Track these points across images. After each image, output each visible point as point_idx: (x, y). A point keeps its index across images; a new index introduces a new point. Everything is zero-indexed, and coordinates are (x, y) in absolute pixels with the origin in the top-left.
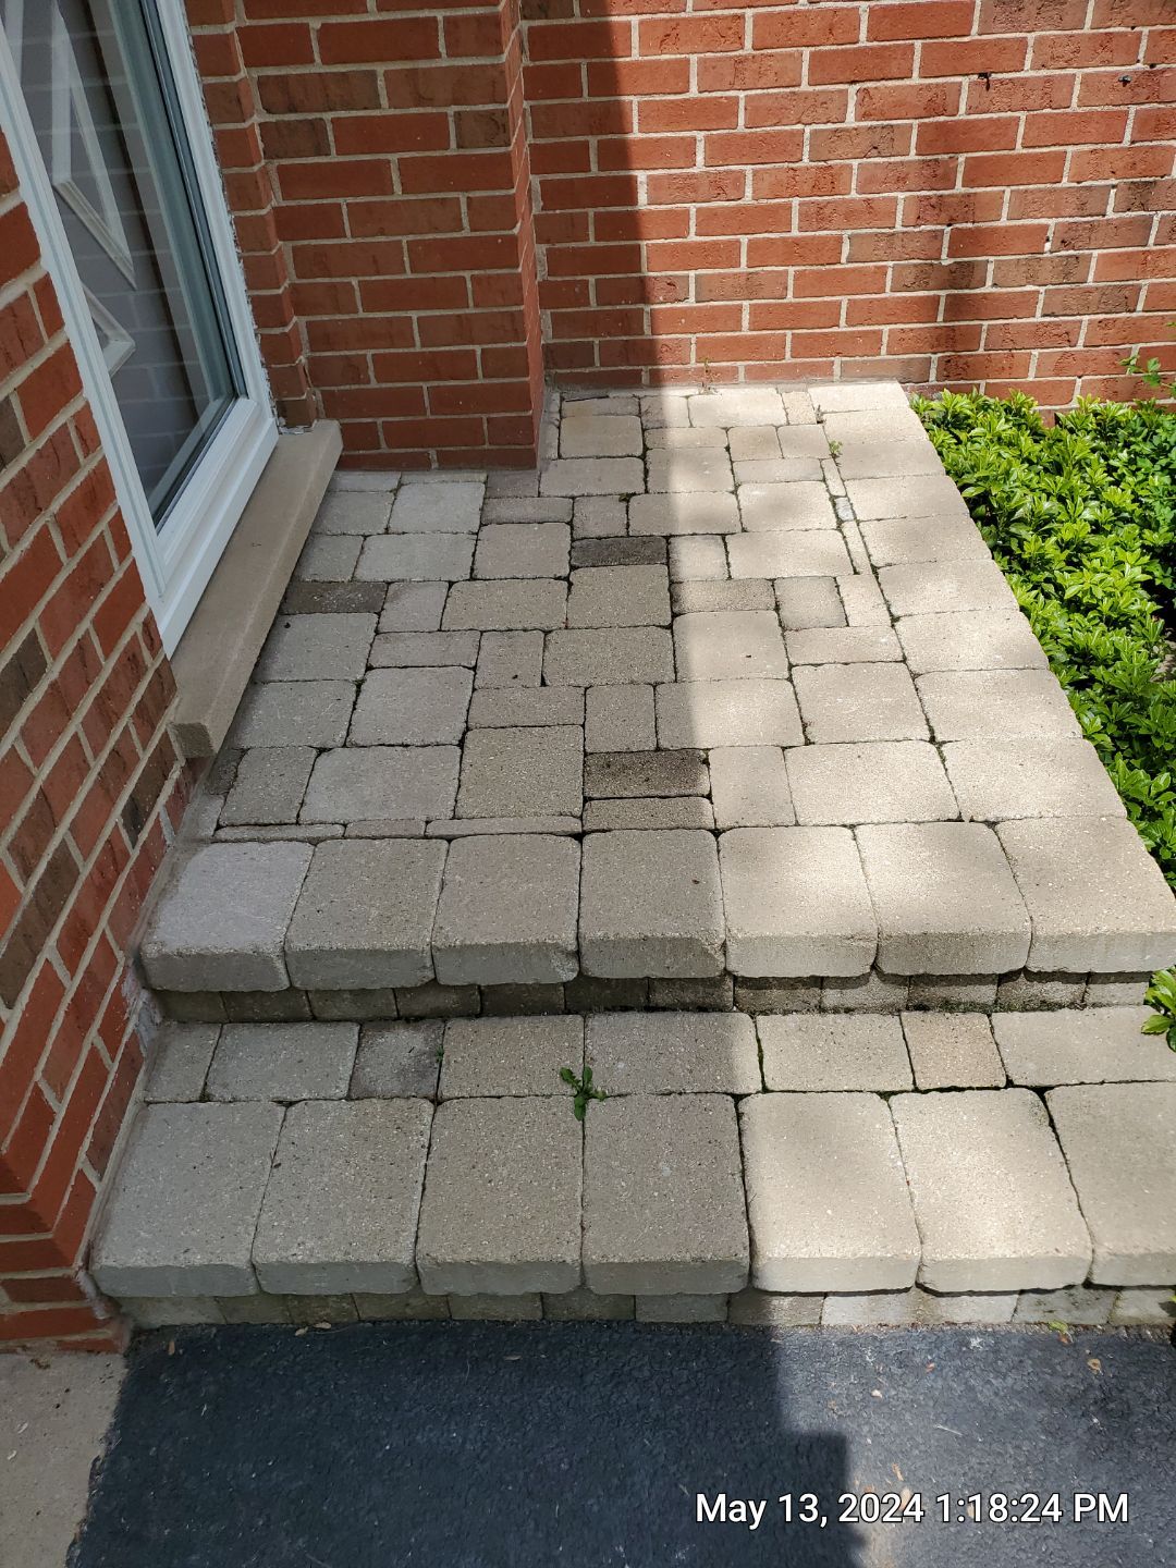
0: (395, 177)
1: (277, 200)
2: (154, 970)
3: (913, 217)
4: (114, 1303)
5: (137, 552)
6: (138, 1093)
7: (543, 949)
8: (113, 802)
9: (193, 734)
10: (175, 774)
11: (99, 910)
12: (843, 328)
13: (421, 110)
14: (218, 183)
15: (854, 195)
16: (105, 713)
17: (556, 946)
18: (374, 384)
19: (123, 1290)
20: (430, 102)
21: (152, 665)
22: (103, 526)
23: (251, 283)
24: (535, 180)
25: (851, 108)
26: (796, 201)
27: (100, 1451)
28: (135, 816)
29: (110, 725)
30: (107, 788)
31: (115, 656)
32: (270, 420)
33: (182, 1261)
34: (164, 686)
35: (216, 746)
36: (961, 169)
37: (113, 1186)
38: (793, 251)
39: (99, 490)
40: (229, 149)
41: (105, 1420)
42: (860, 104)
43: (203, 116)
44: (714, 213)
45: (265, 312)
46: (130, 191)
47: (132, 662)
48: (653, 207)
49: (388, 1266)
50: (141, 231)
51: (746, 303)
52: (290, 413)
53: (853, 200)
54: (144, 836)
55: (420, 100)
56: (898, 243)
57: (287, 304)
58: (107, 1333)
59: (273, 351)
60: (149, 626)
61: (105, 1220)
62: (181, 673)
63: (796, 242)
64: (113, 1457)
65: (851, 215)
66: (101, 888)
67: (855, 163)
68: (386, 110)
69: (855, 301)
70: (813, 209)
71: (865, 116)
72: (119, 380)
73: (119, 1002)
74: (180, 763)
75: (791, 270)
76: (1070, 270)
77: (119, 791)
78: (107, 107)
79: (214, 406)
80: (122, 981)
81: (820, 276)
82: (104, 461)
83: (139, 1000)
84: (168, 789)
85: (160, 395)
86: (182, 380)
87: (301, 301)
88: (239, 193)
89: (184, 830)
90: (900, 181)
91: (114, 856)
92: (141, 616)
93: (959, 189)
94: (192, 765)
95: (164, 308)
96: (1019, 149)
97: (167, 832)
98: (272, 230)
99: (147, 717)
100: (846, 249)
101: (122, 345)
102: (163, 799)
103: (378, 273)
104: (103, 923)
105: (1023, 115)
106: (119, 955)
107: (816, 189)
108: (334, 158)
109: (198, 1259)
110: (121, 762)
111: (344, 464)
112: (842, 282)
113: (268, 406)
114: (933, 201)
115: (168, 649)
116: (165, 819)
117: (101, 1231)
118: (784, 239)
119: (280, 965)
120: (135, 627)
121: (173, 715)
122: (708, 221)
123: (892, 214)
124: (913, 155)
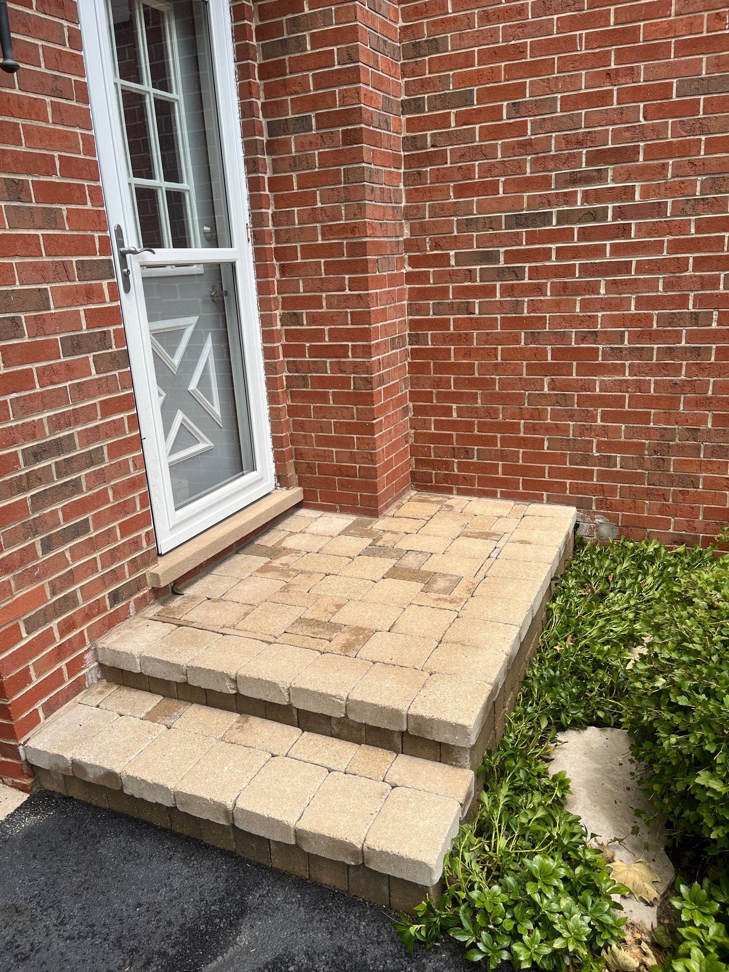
0: (331, 398)
1: (288, 402)
2: (100, 653)
3: (578, 433)
4: (31, 767)
6: (77, 698)
7: (223, 676)
8: (105, 588)
9: (155, 577)
10: (144, 591)
11: (85, 622)
12: (547, 479)
13: (341, 375)
14: (264, 393)
15: (549, 421)
16: (114, 556)
17: (228, 675)
18: (317, 475)
20: (344, 372)
21: (146, 548)
22: (138, 494)
23: (273, 431)
25: (546, 386)
26: (523, 421)
28: (115, 597)
29: (114, 561)
30: (104, 582)
31: (127, 539)
32: (271, 481)
33: (51, 751)
34: (153, 557)
35: (163, 585)
36: (599, 414)
37: (47, 724)
38: (522, 442)
39: (140, 483)
40: (271, 383)
42: (549, 384)
43: (263, 372)
44: (485, 423)
45: (277, 442)
46: (231, 396)
47: (134, 543)
48: (459, 419)
49: (112, 772)
50: (234, 409)
51: (500, 463)
52: (282, 480)
53: (549, 423)
54: (118, 606)
55: (342, 371)
56: (571, 443)
57: (286, 441)
60: (152, 534)
61: (38, 731)
62: (165, 557)
63: (523, 438)
65: (548, 429)
66: (87, 615)
67: (549, 408)
68: (329, 374)
69: (552, 467)
70: (530, 426)
71: (553, 389)
73: (81, 660)
74: (148, 588)
75: (521, 450)
76: (661, 464)
77: (112, 585)
78: (227, 367)
79: (243, 473)
80: (85, 652)
81: (535, 454)
82: (146, 474)
83: (92, 664)
84: (139, 595)
87: (293, 439)
88: (274, 398)
89: (140, 612)
90: (571, 417)
91: (99, 607)
92: (150, 529)
93: (599, 423)
94: (154, 590)
95: (237, 437)
96: (627, 409)
97: (132, 611)
98: (285, 413)
99: (135, 565)
100: (546, 444)
102: (135, 597)
103: (322, 432)
104: (85, 627)
105: (627, 395)
106: (88, 642)
107: (532, 418)
108: (310, 389)
109: (56, 752)
110: (116, 575)
111: (299, 504)
112: (546, 458)
113: (272, 477)
114: (587, 427)
116: (133, 605)
117: (33, 735)
118: (517, 437)
120: (144, 532)
121: (152, 569)
122: (482, 427)
123: (568, 431)
124: (576, 407)
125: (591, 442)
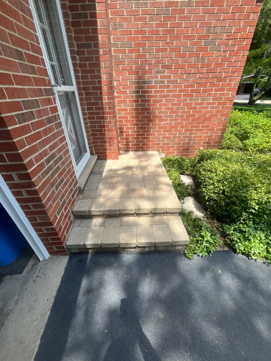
0: (104, 131)
1: (91, 132)
2: (74, 213)
3: (158, 135)
4: (68, 249)
5: (74, 169)
6: (71, 226)
7: (116, 210)
8: (70, 194)
9: (79, 188)
10: (77, 192)
11: (68, 206)
12: (151, 146)
14: (85, 131)
15: (152, 133)
16: (70, 185)
17: (117, 210)
18: (101, 151)
19: (69, 248)
20: (107, 123)
21: (75, 180)
22: (71, 166)
23: (88, 141)
24: (119, 131)
25: (151, 125)
26: (146, 133)
27: (66, 266)
28: (73, 196)
29: (71, 186)
30: (70, 193)
31: (72, 179)
32: (90, 155)
33: (76, 244)
34: (77, 182)
35: (82, 189)
37: (68, 236)
38: (146, 138)
39: (71, 162)
40: (86, 128)
41: (66, 262)
43: (83, 124)
44: (137, 134)
45: (89, 144)
46: (76, 132)
47: (73, 180)
48: (131, 133)
49: (98, 244)
50: (76, 135)
51: (141, 143)
52: (92, 154)
54: (74, 198)
56: (156, 138)
57: (92, 143)
58: (67, 253)
59: (90, 148)
60: (75, 176)
61: (67, 239)
62: (78, 181)
64: (67, 266)
65: (151, 135)
66: (69, 204)
67: (152, 130)
68: (103, 124)
69: (152, 143)
72: (73, 151)
73: (70, 216)
74: (78, 191)
75: (145, 140)
76: (174, 141)
77: (71, 193)
78: (74, 123)
79: (83, 153)
80: (70, 214)
81: (148, 141)
82: (71, 160)
83: (72, 216)
84: (77, 193)
85: (78, 152)
86: (80, 150)
87: (93, 142)
88: (87, 132)
89: (78, 198)
90: (156, 131)
91: (70, 200)
92: (74, 175)
93: (162, 132)
94: (79, 191)
95: (78, 143)
96: (168, 129)
97: (76, 198)
98: (90, 135)
99: (75, 186)
100: (151, 138)
101: (74, 147)
102: (76, 194)
104: (69, 207)
105: (168, 126)
106: (70, 211)
108: (97, 129)
109: (77, 244)
110: (72, 190)
111: (97, 159)
112: (151, 141)
113: (89, 153)
114: (160, 134)
115: (77, 179)
116: (76, 197)
117: (67, 241)
118: (144, 137)
119: (88, 212)
120: (74, 176)
121: (77, 185)
123: (155, 135)
124: (157, 129)
125: (160, 137)
